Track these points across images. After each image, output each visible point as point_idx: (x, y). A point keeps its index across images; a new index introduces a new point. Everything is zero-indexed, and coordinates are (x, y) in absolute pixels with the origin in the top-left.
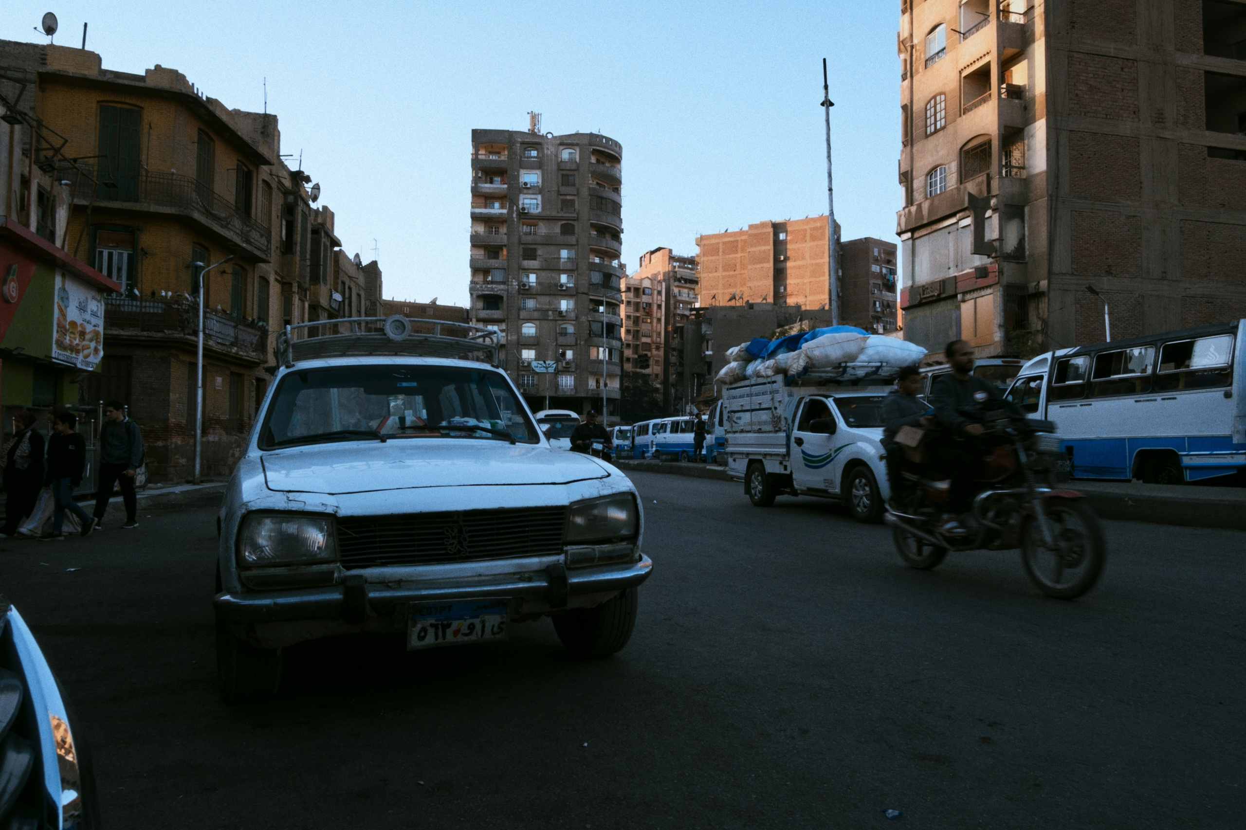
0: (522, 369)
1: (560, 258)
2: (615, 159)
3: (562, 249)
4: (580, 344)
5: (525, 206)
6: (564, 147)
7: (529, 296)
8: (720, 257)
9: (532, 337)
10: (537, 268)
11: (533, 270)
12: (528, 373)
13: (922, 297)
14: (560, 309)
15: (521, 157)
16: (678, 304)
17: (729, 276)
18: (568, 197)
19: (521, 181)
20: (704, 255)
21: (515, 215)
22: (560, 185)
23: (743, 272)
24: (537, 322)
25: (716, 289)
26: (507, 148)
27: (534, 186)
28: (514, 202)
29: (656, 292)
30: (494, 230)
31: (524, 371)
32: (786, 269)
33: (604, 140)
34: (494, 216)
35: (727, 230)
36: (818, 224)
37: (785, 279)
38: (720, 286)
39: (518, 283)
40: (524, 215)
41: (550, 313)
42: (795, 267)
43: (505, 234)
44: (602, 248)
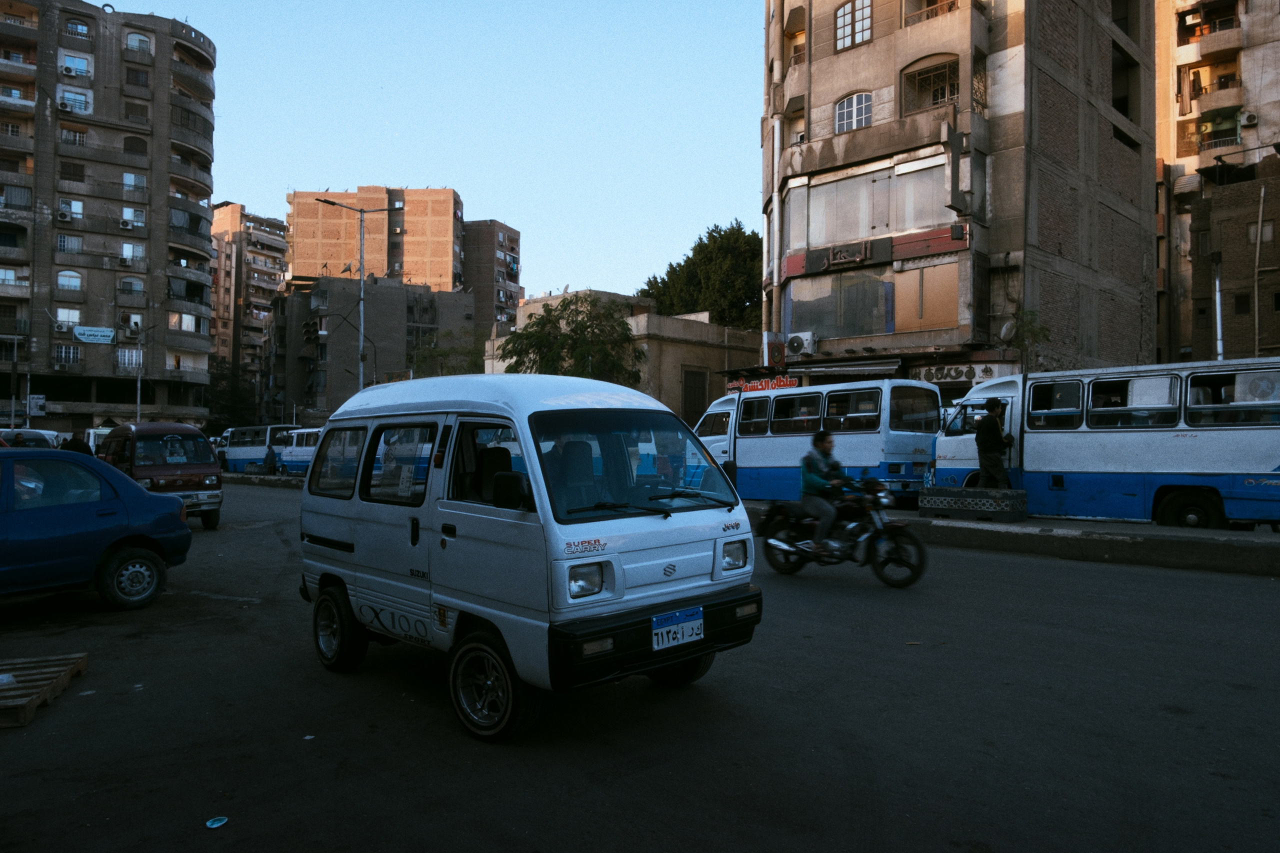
0: (57, 336)
1: (123, 185)
2: (207, 64)
3: (126, 172)
4: (153, 307)
5: (66, 102)
6: (132, 30)
7: (71, 232)
8: (320, 219)
9: (74, 291)
10: (85, 193)
11: (78, 196)
12: (68, 343)
13: (832, 262)
14: (122, 255)
15: (60, 30)
16: (252, 273)
17: (331, 245)
18: (138, 102)
19: (59, 64)
20: (298, 215)
21: (48, 112)
22: (124, 82)
23: (348, 241)
24: (84, 271)
25: (313, 258)
26: (38, 13)
27: (82, 76)
28: (47, 93)
29: (223, 256)
30: (10, 129)
31: (59, 339)
32: (403, 245)
33: (193, 33)
34: (12, 108)
35: (327, 190)
36: (442, 198)
37: (402, 254)
38: (319, 255)
39: (54, 212)
40: (63, 114)
41: (106, 259)
42: (413, 243)
43: (32, 137)
44: (189, 180)
